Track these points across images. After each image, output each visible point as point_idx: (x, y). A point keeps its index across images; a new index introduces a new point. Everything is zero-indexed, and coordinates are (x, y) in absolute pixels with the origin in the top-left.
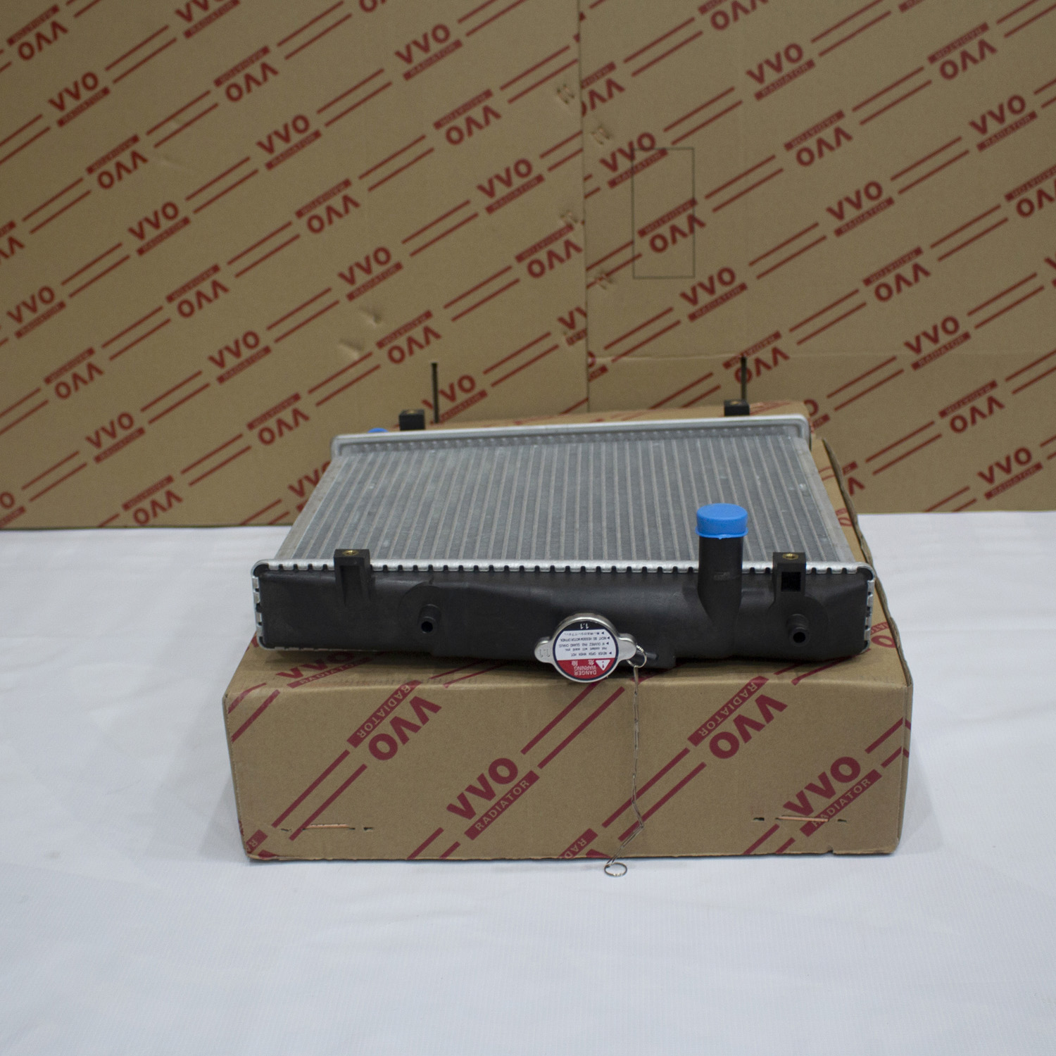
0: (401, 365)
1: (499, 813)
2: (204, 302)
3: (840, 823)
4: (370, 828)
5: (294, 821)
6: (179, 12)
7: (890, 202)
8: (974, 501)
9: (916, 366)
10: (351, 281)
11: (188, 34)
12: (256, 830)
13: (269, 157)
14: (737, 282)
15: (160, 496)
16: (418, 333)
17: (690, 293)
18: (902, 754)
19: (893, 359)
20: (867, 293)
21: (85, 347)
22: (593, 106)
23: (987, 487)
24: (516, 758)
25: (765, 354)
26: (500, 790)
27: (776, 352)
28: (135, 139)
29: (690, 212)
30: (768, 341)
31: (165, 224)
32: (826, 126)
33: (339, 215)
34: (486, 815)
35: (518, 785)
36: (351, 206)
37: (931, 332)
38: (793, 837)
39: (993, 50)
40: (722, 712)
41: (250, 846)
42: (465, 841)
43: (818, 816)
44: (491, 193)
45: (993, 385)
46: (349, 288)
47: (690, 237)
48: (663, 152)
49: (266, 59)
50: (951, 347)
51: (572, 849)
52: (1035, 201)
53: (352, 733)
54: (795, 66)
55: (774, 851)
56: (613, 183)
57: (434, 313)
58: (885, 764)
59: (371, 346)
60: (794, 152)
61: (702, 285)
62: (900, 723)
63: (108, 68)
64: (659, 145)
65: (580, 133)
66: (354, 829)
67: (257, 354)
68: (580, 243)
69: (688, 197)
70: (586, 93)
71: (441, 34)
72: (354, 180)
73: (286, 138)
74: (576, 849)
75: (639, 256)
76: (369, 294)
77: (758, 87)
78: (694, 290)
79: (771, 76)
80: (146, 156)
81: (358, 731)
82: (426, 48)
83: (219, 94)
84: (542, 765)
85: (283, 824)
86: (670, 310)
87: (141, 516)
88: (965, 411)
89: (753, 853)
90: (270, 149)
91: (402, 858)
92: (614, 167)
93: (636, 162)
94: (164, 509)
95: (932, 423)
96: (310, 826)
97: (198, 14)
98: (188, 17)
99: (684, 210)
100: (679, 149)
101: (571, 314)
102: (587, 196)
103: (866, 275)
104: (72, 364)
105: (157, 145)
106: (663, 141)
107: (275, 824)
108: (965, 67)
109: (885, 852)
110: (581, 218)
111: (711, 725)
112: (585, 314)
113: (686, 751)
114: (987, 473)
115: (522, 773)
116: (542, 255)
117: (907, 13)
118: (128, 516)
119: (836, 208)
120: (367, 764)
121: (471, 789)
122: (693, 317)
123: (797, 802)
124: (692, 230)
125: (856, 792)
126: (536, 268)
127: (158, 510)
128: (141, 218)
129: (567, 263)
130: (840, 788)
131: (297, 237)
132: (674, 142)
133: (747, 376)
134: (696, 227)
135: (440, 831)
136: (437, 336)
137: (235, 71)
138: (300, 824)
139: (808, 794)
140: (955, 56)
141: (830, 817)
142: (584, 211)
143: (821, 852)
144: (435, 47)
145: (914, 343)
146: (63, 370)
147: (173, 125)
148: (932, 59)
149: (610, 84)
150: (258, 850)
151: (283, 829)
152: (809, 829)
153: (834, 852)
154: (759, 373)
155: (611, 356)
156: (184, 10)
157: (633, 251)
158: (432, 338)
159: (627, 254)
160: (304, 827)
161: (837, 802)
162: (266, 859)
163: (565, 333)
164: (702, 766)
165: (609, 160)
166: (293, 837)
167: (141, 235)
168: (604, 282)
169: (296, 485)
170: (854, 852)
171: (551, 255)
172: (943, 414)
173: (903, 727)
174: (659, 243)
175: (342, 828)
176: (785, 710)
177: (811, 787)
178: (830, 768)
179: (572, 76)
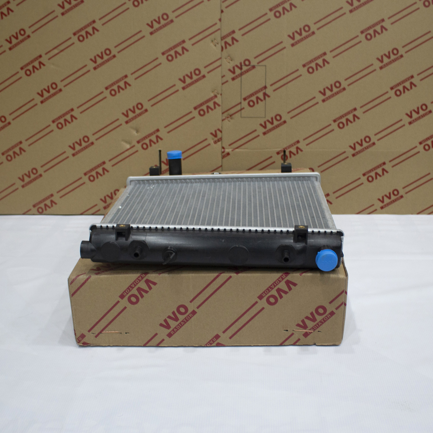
0: (147, 151)
1: (181, 327)
2: (67, 123)
3: (318, 332)
4: (128, 333)
5: (97, 330)
6: (59, 5)
7: (344, 89)
8: (376, 210)
9: (354, 155)
10: (127, 116)
11: (63, 14)
12: (81, 333)
13: (95, 65)
14: (283, 120)
15: (48, 202)
16: (153, 138)
17: (263, 124)
18: (343, 305)
19: (345, 152)
20: (335, 126)
21: (19, 141)
22: (226, 48)
23: (381, 204)
24: (187, 304)
25: (293, 149)
26: (181, 318)
27: (298, 148)
28: (40, 56)
29: (264, 91)
30: (294, 144)
31: (52, 91)
32: (319, 58)
33: (123, 89)
34: (175, 328)
35: (188, 316)
36: (127, 86)
37: (360, 142)
38: (300, 338)
39: (386, 30)
40: (271, 286)
41: (79, 340)
42: (167, 338)
43: (310, 330)
44: (184, 82)
45: (384, 163)
46: (126, 119)
47: (264, 101)
48: (254, 67)
49: (94, 25)
50: (368, 148)
51: (210, 342)
52: (402, 90)
53: (121, 294)
54: (307, 34)
55: (292, 343)
56: (233, 79)
57: (160, 129)
58: (337, 309)
59: (134, 143)
60: (306, 68)
61: (268, 121)
62: (343, 292)
63: (30, 27)
64: (252, 64)
65: (221, 58)
66: (121, 333)
67: (89, 145)
68: (220, 103)
69: (264, 85)
70: (223, 42)
71: (165, 17)
72: (129, 75)
73: (102, 58)
74: (212, 342)
75: (243, 108)
76: (134, 121)
77: (292, 42)
78: (265, 123)
79: (297, 37)
80: (45, 63)
81: (123, 293)
82: (159, 23)
83: (75, 39)
84: (198, 308)
85: (92, 331)
86: (255, 130)
87: (40, 210)
88: (373, 174)
89: (283, 344)
90: (95, 62)
91: (141, 345)
92: (234, 72)
93: (243, 71)
94: (49, 207)
95: (360, 178)
96: (103, 332)
97: (67, 6)
98: (63, 7)
99: (262, 90)
100: (260, 66)
101: (216, 131)
102: (223, 84)
103: (334, 118)
104: (13, 147)
105: (49, 59)
106: (254, 62)
107: (89, 331)
108: (375, 36)
109: (337, 344)
110: (220, 92)
111: (267, 292)
112: (221, 132)
113: (256, 302)
114: (381, 199)
115: (190, 311)
116: (204, 107)
117: (352, 14)
118: (35, 210)
119: (323, 91)
120: (126, 306)
121: (169, 317)
122: (264, 134)
123: (301, 324)
124: (265, 98)
125: (325, 320)
126: (202, 113)
127: (47, 208)
128: (42, 88)
129: (215, 111)
130: (319, 318)
131: (105, 98)
132: (258, 63)
133: (286, 158)
134: (267, 97)
135: (156, 334)
136: (161, 139)
137: (81, 30)
138: (99, 331)
139: (306, 320)
140: (371, 31)
141: (314, 330)
142: (222, 90)
143: (311, 344)
144: (163, 22)
145: (353, 146)
146: (9, 150)
147: (56, 51)
148: (362, 32)
149: (233, 39)
150: (82, 342)
151: (92, 333)
152: (306, 335)
153: (316, 344)
154: (290, 157)
155: (231, 148)
156: (61, 4)
157: (241, 106)
158: (159, 140)
159: (238, 108)
160: (101, 332)
161: (318, 324)
162: (85, 345)
163: (213, 139)
164: (263, 308)
165: (232, 69)
166: (96, 337)
167: (42, 96)
168: (229, 119)
169: (103, 199)
170: (324, 344)
171: (208, 107)
172: (364, 175)
173: (344, 293)
174: (251, 104)
175: (116, 333)
176: (297, 286)
177: (307, 318)
178: (315, 309)
179: (218, 35)
